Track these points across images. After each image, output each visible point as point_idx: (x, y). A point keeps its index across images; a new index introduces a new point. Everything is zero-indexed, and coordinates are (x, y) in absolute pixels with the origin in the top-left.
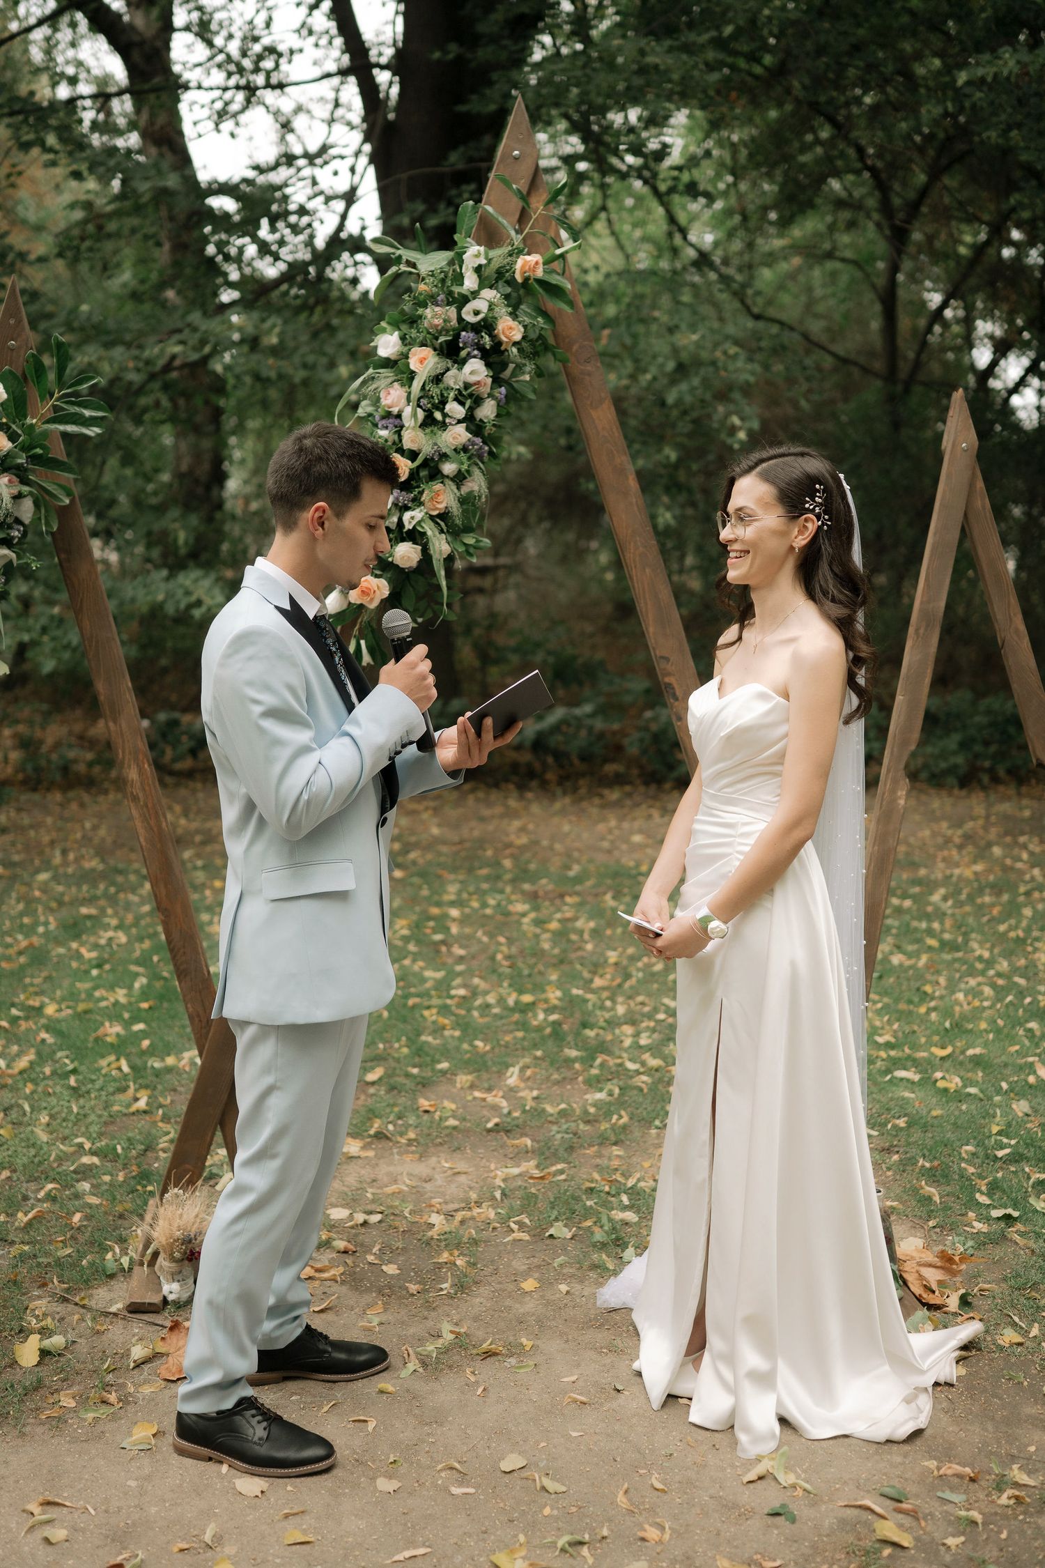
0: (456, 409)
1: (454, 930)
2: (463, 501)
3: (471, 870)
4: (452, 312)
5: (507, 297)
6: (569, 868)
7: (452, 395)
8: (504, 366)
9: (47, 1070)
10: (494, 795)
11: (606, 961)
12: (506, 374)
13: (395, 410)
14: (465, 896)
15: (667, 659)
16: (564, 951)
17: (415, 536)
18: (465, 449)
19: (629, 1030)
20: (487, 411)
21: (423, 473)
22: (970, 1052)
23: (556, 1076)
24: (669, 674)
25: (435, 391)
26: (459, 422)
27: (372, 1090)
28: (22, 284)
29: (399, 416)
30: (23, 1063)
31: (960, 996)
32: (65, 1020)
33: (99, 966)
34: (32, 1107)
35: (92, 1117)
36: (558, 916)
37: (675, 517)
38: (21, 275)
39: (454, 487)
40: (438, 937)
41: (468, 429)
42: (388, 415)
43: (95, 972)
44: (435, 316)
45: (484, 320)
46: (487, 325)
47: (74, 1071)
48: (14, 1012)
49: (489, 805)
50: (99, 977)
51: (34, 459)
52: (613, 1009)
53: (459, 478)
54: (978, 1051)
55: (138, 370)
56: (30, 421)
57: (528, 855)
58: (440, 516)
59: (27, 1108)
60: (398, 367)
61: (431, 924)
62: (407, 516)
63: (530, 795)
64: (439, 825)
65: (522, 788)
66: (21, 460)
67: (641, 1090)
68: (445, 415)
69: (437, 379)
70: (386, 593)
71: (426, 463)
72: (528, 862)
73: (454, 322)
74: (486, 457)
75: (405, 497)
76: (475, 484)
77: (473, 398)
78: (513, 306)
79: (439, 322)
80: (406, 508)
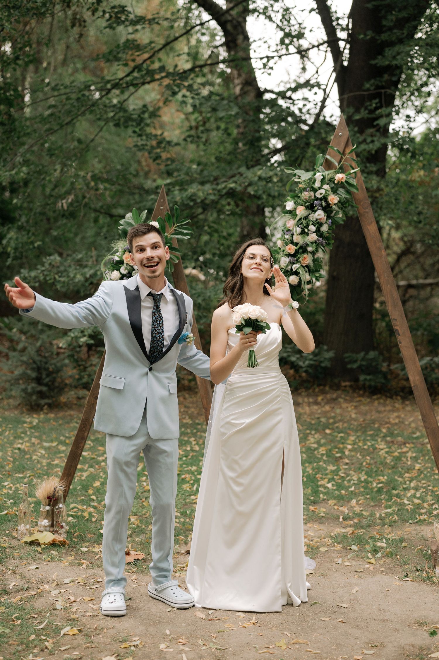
0: (312, 228)
1: (347, 453)
2: (314, 261)
3: (364, 432)
4: (312, 193)
5: (332, 188)
6: (414, 433)
7: (311, 223)
8: (332, 212)
10: (389, 401)
11: (414, 469)
12: (333, 214)
13: (291, 228)
14: (357, 441)
15: (396, 320)
16: (396, 464)
17: (296, 273)
18: (316, 242)
19: (412, 492)
20: (325, 228)
21: (301, 251)
23: (372, 504)
24: (397, 326)
25: (304, 222)
26: (313, 232)
28: (169, 156)
29: (292, 231)
33: (186, 457)
36: (399, 451)
38: (168, 152)
39: (311, 256)
40: (338, 455)
41: (317, 235)
42: (289, 230)
43: (184, 459)
44: (306, 195)
45: (324, 196)
46: (325, 198)
49: (384, 405)
50: (186, 460)
52: (410, 484)
53: (313, 253)
55: (215, 194)
56: (166, 234)
57: (396, 427)
58: (305, 266)
60: (292, 213)
61: (337, 450)
62: (294, 266)
63: (407, 402)
64: (356, 413)
65: (404, 398)
67: (407, 510)
68: (308, 230)
69: (306, 218)
71: (301, 247)
72: (395, 430)
73: (313, 197)
74: (324, 244)
75: (293, 260)
76: (320, 254)
77: (319, 224)
78: (334, 191)
79: (307, 197)
80: (294, 263)
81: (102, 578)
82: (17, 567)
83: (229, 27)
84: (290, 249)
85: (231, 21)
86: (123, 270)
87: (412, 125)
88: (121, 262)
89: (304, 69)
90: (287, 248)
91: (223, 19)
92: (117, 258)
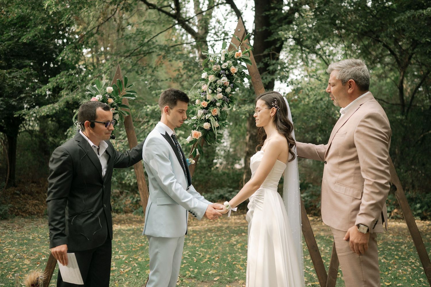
0: (219, 89)
2: (221, 112)
4: (219, 66)
5: (233, 62)
7: (218, 86)
8: (233, 79)
9: (132, 272)
12: (234, 81)
13: (205, 90)
17: (208, 121)
18: (222, 99)
20: (228, 90)
21: (211, 105)
22: (398, 285)
25: (214, 85)
26: (220, 92)
27: (214, 282)
29: (206, 92)
30: (127, 270)
31: (400, 271)
32: (142, 262)
34: (125, 280)
35: (139, 283)
37: (322, 138)
39: (219, 109)
41: (223, 94)
42: (203, 92)
44: (214, 67)
45: (227, 68)
46: (228, 69)
47: (139, 273)
48: (131, 259)
51: (119, 105)
53: (221, 107)
54: (400, 284)
56: (119, 96)
58: (215, 116)
59: (124, 280)
60: (206, 80)
62: (207, 116)
66: (116, 104)
68: (217, 91)
69: (215, 82)
70: (201, 135)
71: (212, 103)
73: (220, 69)
74: (228, 102)
75: (206, 111)
76: (225, 108)
77: (224, 87)
78: (235, 64)
79: (216, 68)
80: (207, 114)
84: (203, 104)
90: (202, 103)
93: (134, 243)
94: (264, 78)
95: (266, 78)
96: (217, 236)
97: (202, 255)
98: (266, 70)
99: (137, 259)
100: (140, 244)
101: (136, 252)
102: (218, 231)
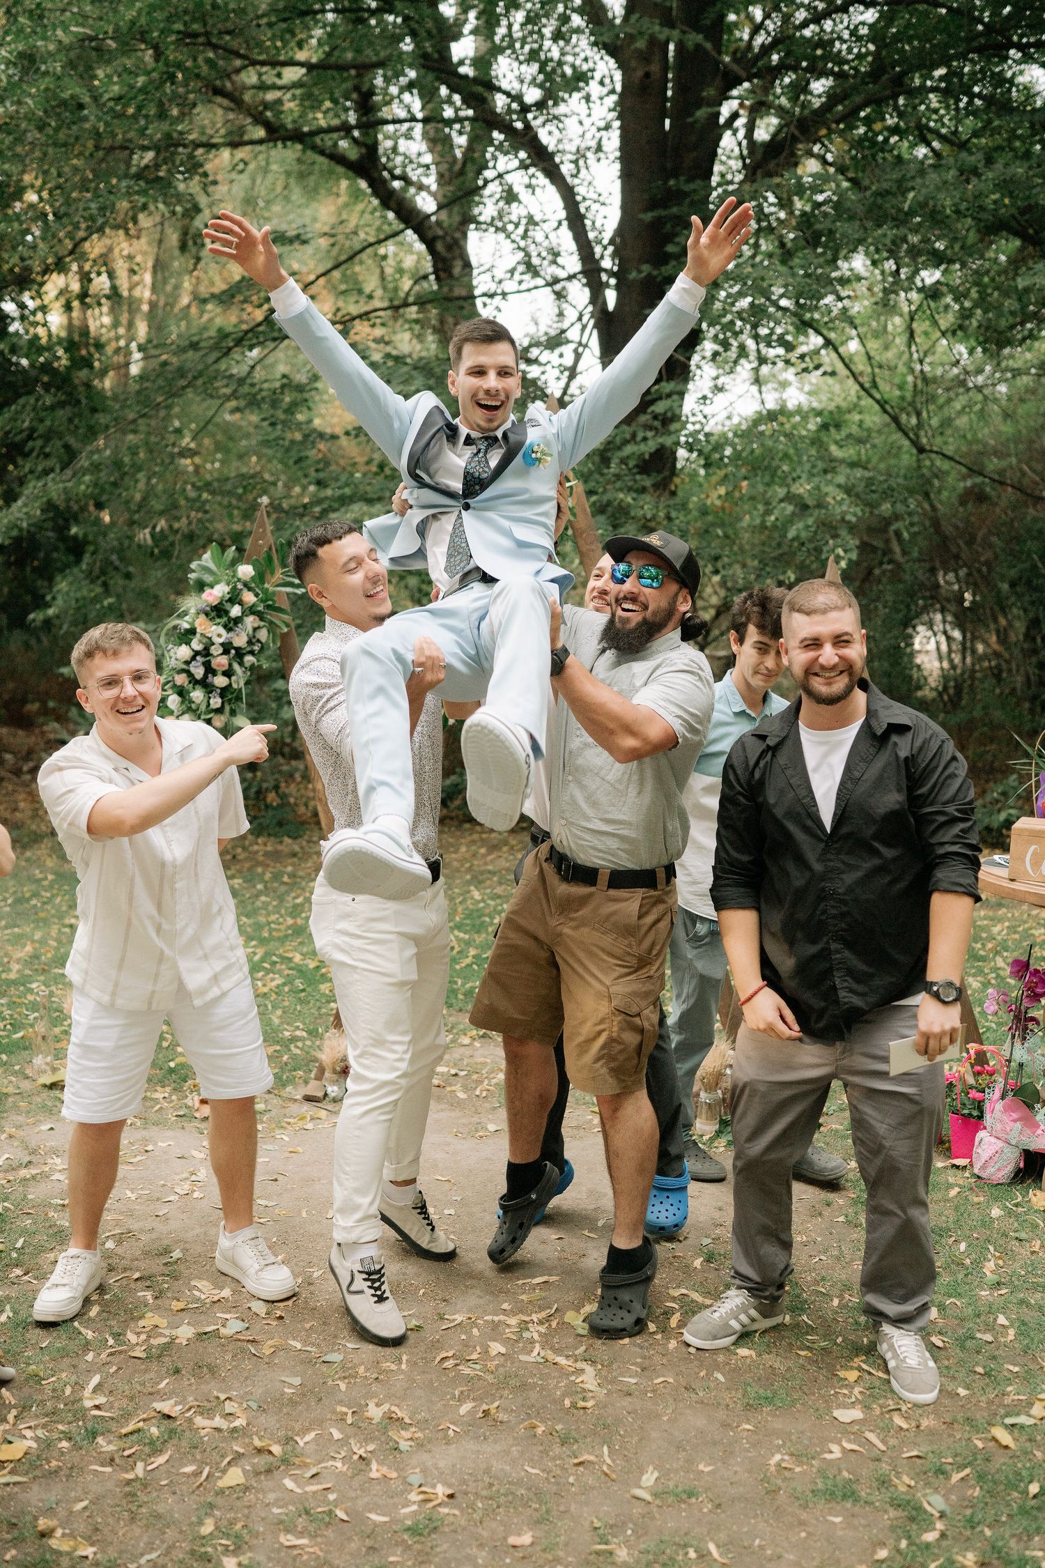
51: (268, 607)
56: (266, 586)
66: (261, 608)
81: (155, 1144)
82: (18, 1127)
83: (440, 247)
85: (443, 238)
86: (197, 645)
87: (708, 410)
88: (192, 631)
89: (561, 314)
91: (430, 234)
92: (187, 626)
93: (273, 917)
94: (639, 438)
95: (645, 439)
96: (499, 897)
97: (457, 949)
98: (645, 412)
99: (290, 960)
100: (290, 921)
101: (283, 940)
102: (500, 883)
